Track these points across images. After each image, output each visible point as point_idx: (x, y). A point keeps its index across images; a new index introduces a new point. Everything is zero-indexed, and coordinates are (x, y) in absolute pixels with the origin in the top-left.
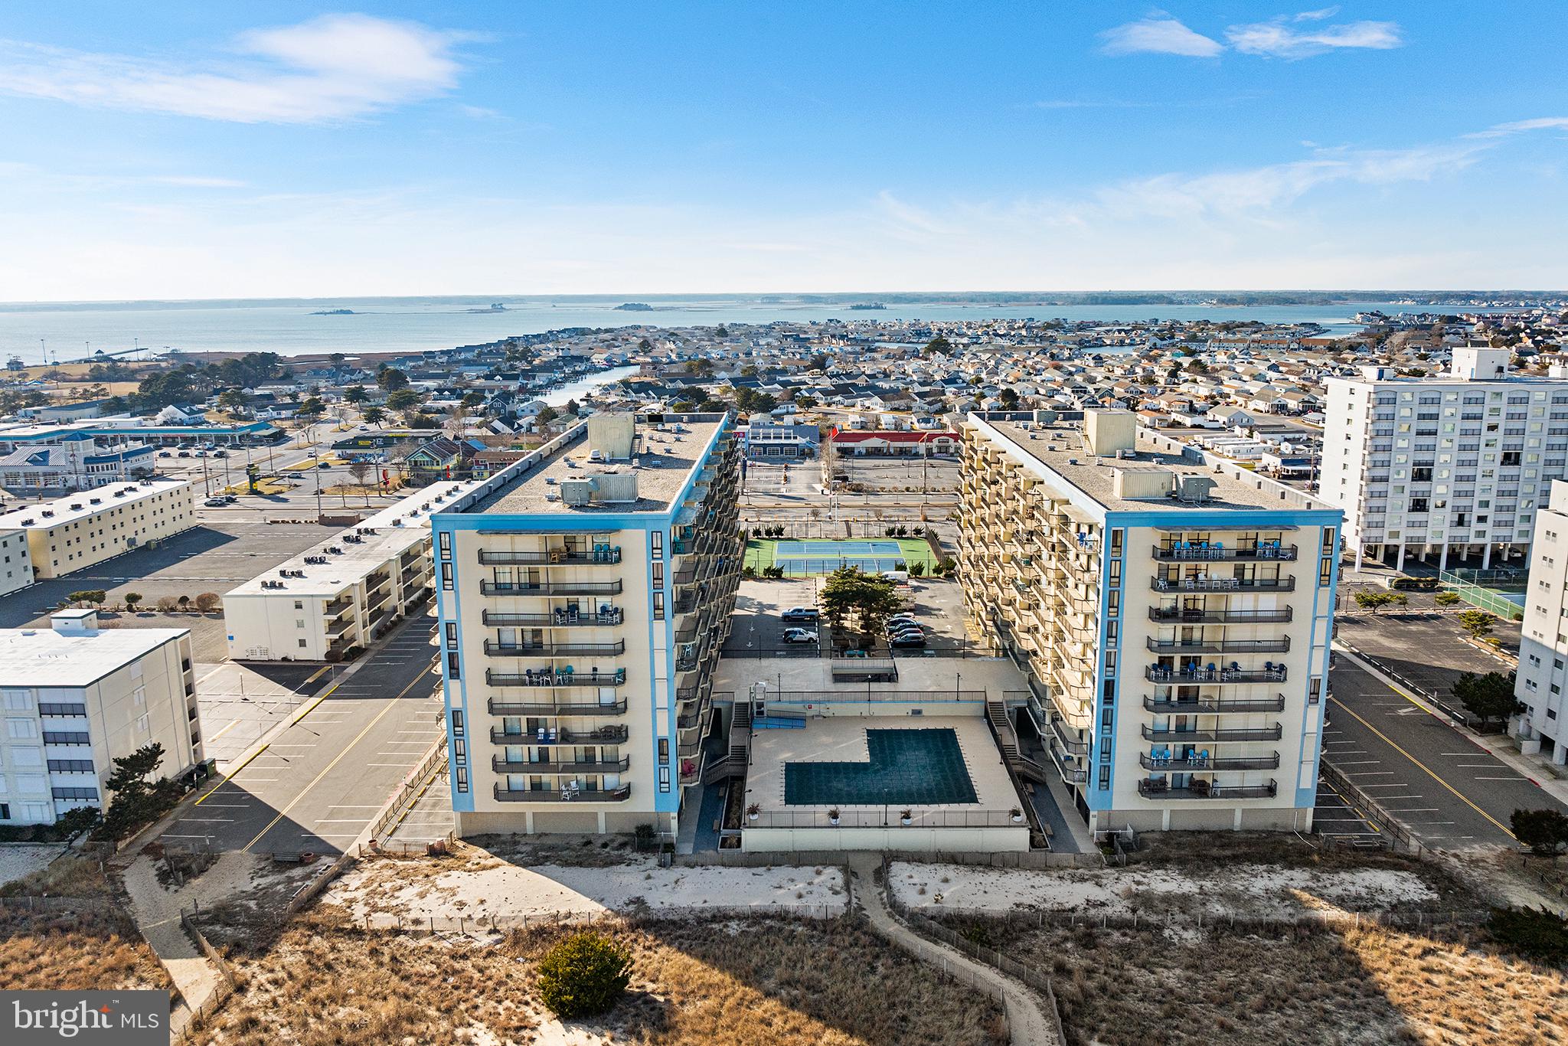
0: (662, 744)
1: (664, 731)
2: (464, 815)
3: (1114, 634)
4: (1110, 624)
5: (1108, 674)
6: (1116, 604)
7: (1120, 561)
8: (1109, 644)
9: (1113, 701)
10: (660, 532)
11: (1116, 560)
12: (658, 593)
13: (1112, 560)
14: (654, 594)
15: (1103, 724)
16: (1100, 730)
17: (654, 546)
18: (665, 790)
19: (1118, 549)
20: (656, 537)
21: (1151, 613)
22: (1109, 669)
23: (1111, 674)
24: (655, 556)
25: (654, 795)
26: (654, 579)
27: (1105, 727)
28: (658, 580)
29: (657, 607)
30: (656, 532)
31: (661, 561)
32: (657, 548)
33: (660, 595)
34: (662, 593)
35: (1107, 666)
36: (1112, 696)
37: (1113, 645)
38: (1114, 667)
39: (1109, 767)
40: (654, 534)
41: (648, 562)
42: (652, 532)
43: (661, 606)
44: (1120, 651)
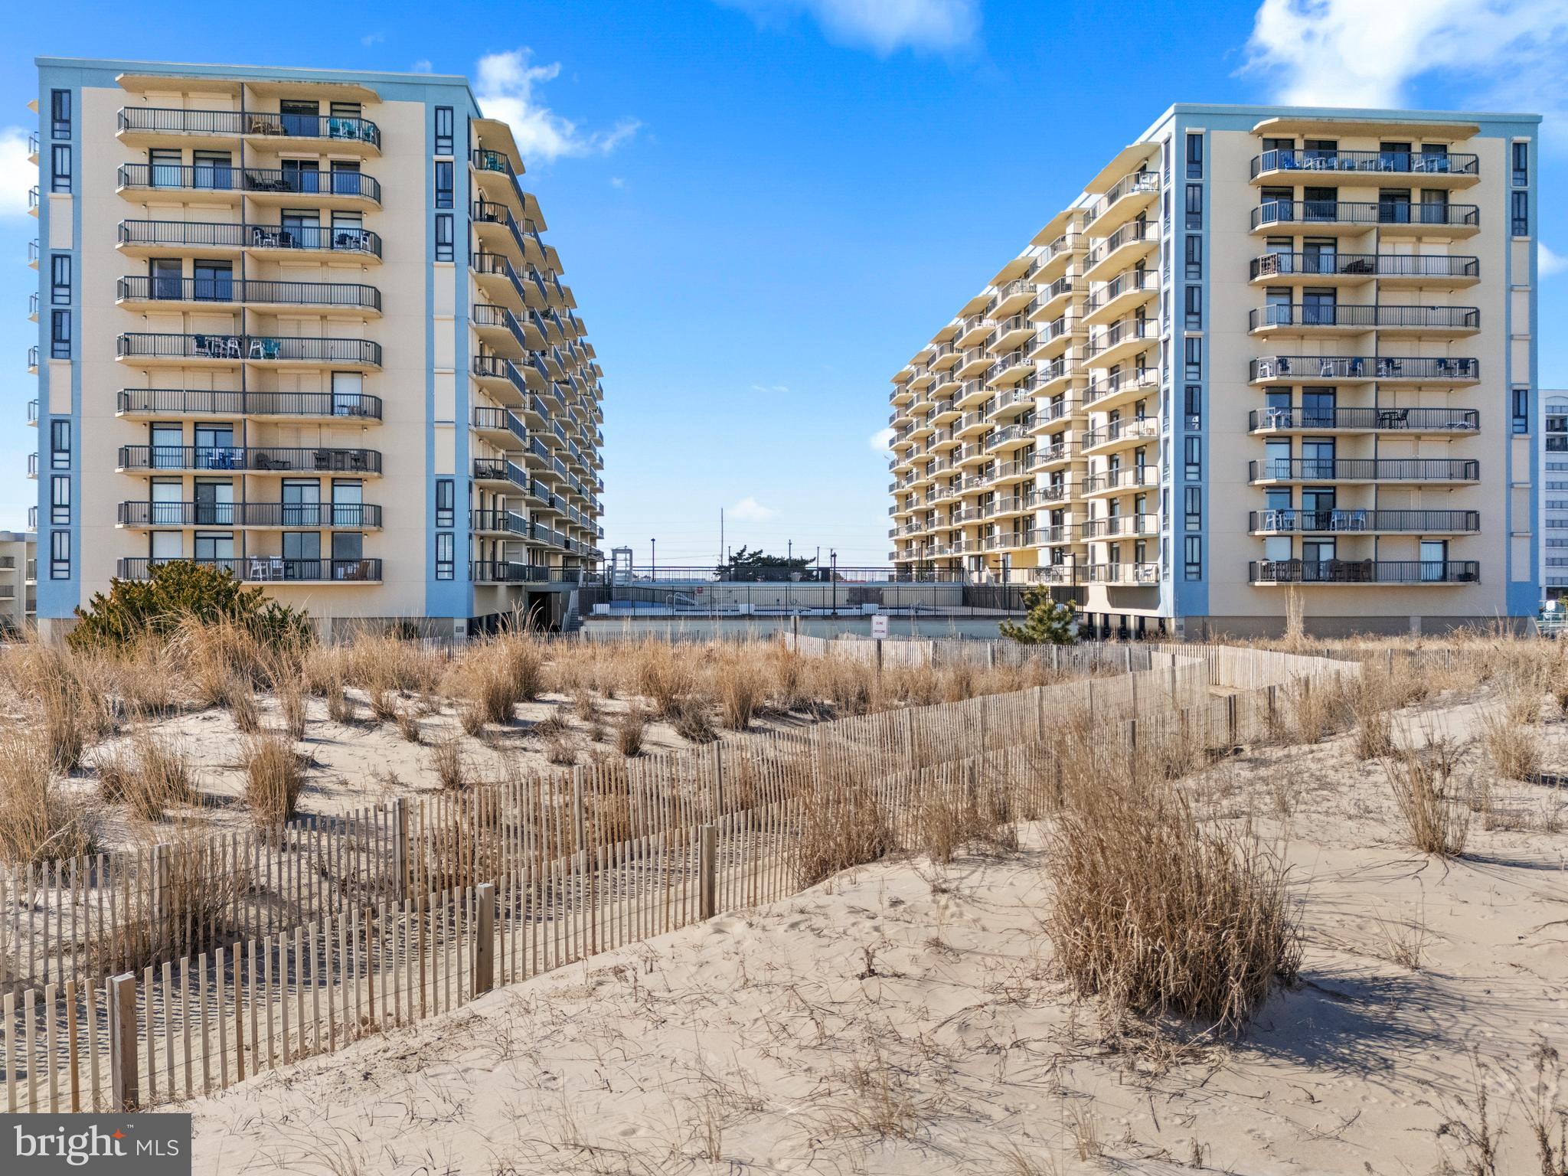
0: (442, 483)
1: (446, 465)
3: (1196, 309)
4: (1190, 290)
5: (1190, 376)
6: (1196, 259)
7: (1200, 186)
8: (1190, 326)
9: (1200, 423)
10: (451, 109)
11: (1193, 186)
12: (444, 216)
13: (1189, 185)
14: (438, 216)
15: (1187, 464)
16: (1181, 475)
17: (441, 133)
18: (446, 576)
19: (1195, 167)
20: (444, 117)
21: (1254, 268)
22: (1191, 368)
23: (1196, 376)
24: (440, 150)
25: (424, 585)
26: (438, 191)
27: (1190, 469)
28: (444, 192)
29: (441, 240)
30: (444, 109)
31: (450, 158)
32: (445, 137)
33: (448, 220)
34: (451, 216)
35: (1188, 364)
36: (1199, 414)
37: (1196, 326)
38: (1199, 364)
39: (1199, 537)
40: (440, 113)
41: (428, 158)
42: (437, 109)
43: (448, 240)
44: (1207, 336)
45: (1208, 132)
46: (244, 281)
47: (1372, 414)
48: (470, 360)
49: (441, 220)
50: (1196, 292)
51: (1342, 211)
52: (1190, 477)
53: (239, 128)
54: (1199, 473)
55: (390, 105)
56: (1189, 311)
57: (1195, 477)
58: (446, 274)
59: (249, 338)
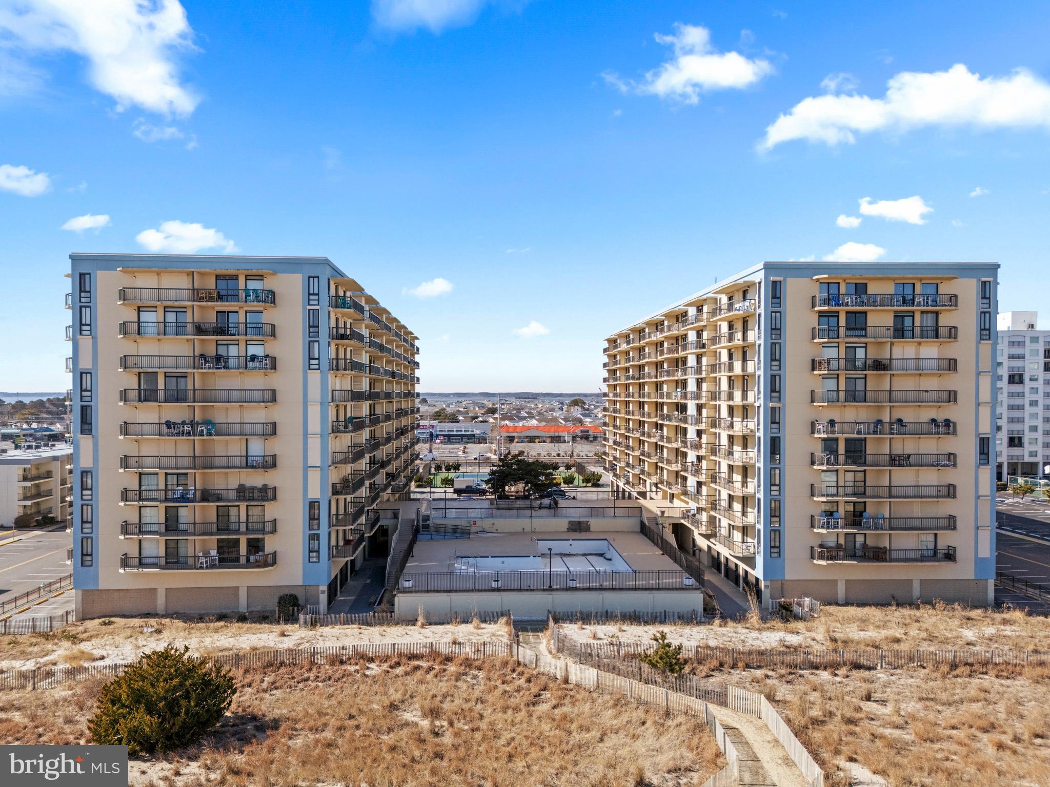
0: (312, 505)
1: (315, 493)
2: (86, 593)
3: (777, 389)
4: (773, 377)
5: (774, 431)
6: (778, 357)
7: (780, 312)
8: (773, 399)
9: (780, 459)
10: (318, 277)
11: (776, 312)
12: (314, 342)
13: (772, 312)
14: (310, 342)
15: (772, 485)
16: (768, 491)
17: (311, 292)
18: (315, 560)
19: (777, 301)
20: (314, 283)
21: (814, 365)
22: (774, 426)
23: (777, 431)
24: (311, 302)
25: (301, 565)
26: (310, 327)
27: (773, 488)
28: (313, 327)
29: (312, 356)
30: (314, 277)
31: (317, 307)
32: (314, 294)
33: (316, 344)
34: (318, 341)
35: (772, 423)
36: (779, 454)
37: (777, 399)
38: (779, 423)
39: (779, 531)
40: (311, 279)
41: (304, 308)
42: (309, 277)
43: (316, 356)
44: (784, 406)
45: (785, 279)
46: (194, 390)
47: (888, 458)
48: (330, 425)
49: (312, 344)
50: (777, 378)
51: (870, 331)
52: (773, 493)
53: (191, 298)
54: (779, 490)
55: (281, 276)
56: (773, 390)
57: (777, 493)
58: (315, 377)
59: (198, 424)
